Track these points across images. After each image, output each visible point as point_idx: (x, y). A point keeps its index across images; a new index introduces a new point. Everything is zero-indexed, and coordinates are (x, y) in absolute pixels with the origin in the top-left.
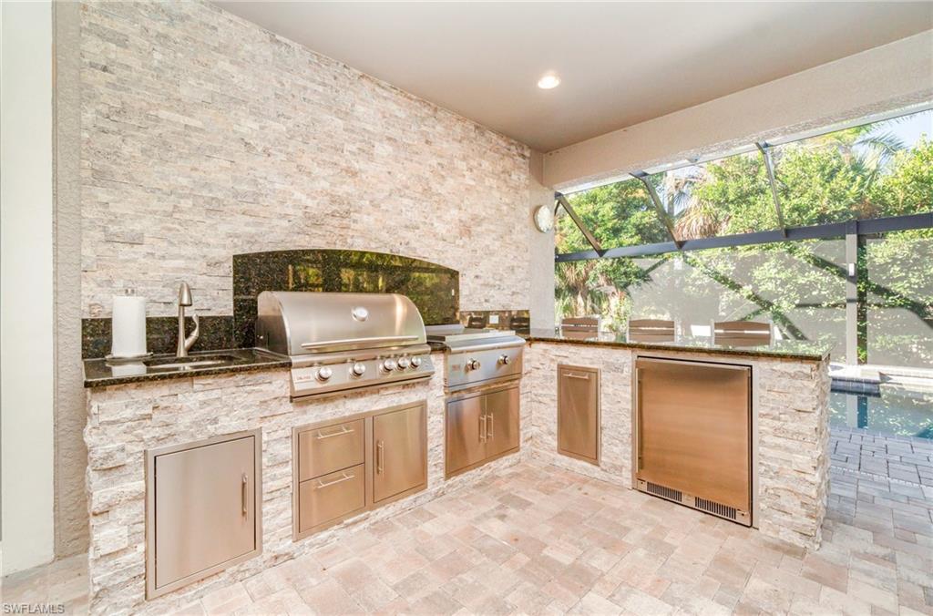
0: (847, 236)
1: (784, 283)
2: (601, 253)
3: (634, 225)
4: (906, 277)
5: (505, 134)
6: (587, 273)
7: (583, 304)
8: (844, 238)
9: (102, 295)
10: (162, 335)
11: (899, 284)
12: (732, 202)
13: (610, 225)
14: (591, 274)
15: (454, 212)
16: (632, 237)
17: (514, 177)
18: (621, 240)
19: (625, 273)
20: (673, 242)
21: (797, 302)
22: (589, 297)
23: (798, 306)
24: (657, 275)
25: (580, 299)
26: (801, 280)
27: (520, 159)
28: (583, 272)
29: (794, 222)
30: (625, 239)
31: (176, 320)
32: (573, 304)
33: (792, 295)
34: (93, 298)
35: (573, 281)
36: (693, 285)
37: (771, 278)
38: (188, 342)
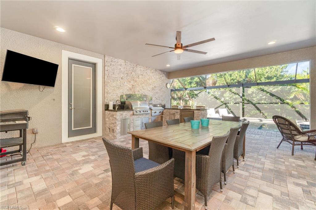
0: (241, 87)
1: (231, 98)
2: (186, 89)
3: (195, 81)
4: (256, 97)
5: (161, 71)
6: (183, 94)
7: (182, 103)
8: (240, 87)
9: (107, 102)
10: (114, 106)
11: (255, 98)
12: (219, 77)
13: (189, 81)
14: (184, 94)
15: (151, 86)
16: (194, 84)
17: (162, 78)
18: (192, 85)
19: (193, 94)
20: (203, 87)
21: (234, 102)
22: (184, 101)
23: (235, 103)
24: (201, 95)
25: (181, 101)
26: (234, 97)
27: (164, 75)
28: (182, 93)
29: (232, 83)
30: (193, 85)
31: (116, 105)
32: (180, 102)
33: (233, 101)
34: (106, 101)
35: (179, 96)
36: (210, 98)
37: (228, 96)
38: (117, 108)
